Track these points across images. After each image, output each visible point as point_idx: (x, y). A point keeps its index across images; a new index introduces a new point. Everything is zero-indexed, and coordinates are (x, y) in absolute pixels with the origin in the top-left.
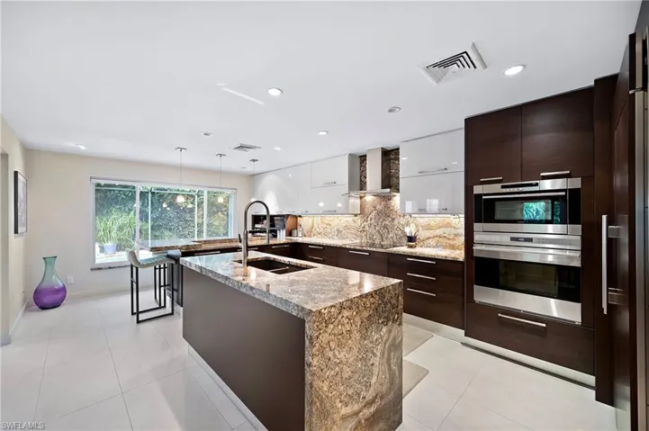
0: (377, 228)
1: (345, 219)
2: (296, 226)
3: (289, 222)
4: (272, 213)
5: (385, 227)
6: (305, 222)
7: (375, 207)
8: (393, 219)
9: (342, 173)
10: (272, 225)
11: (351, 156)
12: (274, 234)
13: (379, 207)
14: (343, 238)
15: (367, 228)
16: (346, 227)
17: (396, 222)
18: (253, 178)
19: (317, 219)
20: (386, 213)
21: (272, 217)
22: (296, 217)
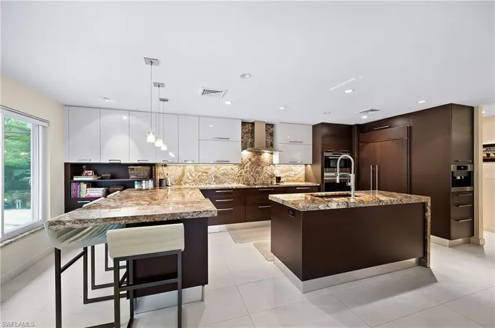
0: (252, 173)
1: (223, 168)
5: (257, 172)
7: (250, 159)
8: (263, 167)
13: (253, 159)
14: (221, 182)
15: (244, 173)
16: (224, 174)
17: (264, 169)
19: (189, 168)
20: (257, 163)
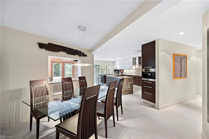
1: (132, 70)
2: (123, 72)
3: (121, 71)
4: (118, 69)
6: (125, 71)
9: (131, 61)
10: (118, 72)
11: (133, 58)
12: (118, 73)
16: (133, 72)
18: (114, 62)
19: (127, 70)
21: (118, 70)
22: (123, 70)
